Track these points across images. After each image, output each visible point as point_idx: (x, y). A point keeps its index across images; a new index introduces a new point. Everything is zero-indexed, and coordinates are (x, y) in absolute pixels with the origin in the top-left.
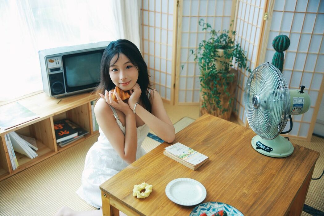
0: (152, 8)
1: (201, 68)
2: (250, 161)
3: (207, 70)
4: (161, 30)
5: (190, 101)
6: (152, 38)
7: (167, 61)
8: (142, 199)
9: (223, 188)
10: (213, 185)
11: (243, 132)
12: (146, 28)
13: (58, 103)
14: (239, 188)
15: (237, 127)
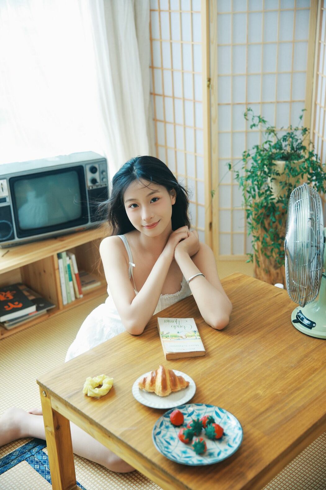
0: (168, 92)
1: (248, 195)
2: (284, 348)
3: (257, 197)
4: (185, 128)
5: (240, 254)
6: (171, 144)
7: (196, 182)
8: (94, 399)
9: (225, 387)
10: (210, 382)
11: (290, 302)
12: (160, 125)
13: (3, 256)
14: (251, 388)
15: (282, 293)
